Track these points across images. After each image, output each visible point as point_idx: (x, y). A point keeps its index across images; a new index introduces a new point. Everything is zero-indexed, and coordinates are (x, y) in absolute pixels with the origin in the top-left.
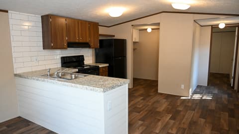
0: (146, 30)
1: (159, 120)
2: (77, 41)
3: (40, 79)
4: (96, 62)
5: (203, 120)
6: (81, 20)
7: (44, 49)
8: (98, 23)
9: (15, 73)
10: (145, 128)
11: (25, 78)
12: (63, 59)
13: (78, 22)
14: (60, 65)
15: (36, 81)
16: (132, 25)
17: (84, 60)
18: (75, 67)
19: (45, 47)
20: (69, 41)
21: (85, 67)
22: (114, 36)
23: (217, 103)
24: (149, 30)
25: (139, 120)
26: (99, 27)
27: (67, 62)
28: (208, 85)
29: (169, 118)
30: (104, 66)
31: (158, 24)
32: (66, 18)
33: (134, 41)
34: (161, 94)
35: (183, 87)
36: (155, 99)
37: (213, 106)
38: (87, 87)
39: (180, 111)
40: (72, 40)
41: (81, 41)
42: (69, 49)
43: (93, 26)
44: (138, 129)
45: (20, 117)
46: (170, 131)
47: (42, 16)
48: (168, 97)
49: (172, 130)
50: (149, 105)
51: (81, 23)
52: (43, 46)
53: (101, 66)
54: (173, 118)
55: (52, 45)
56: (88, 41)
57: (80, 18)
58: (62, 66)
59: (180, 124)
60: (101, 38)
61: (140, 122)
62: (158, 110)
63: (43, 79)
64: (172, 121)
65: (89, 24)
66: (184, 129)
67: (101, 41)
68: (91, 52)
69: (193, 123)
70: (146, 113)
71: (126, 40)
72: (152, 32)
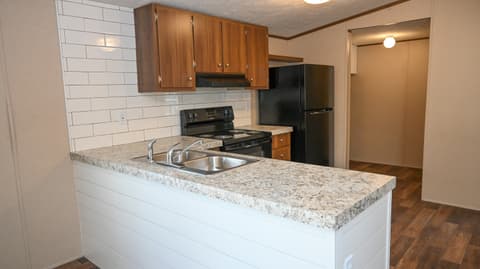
2: (219, 71)
3: (127, 168)
4: (261, 124)
6: (227, 19)
7: (140, 91)
8: (265, 29)
9: (72, 150)
11: (94, 164)
12: (184, 114)
13: (221, 23)
14: (177, 131)
15: (118, 173)
16: (350, 31)
17: (233, 118)
18: (214, 135)
19: (143, 88)
20: (199, 70)
21: (236, 136)
22: (301, 60)
26: (270, 38)
27: (194, 124)
30: (282, 132)
32: (194, 14)
33: (353, 71)
34: (436, 206)
40: (206, 70)
41: (226, 71)
42: (198, 90)
43: (257, 34)
45: (83, 260)
47: (135, 10)
51: (229, 25)
52: (139, 84)
55: (160, 79)
56: (243, 71)
58: (183, 134)
63: (135, 170)
65: (245, 28)
67: (273, 72)
68: (249, 99)
71: (333, 67)
72: (395, 46)
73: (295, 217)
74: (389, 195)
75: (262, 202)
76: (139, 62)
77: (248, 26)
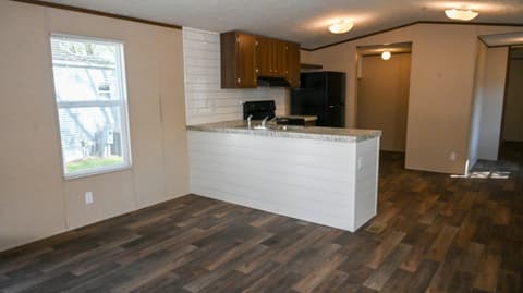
0: (380, 55)
1: (421, 201)
2: (270, 75)
4: (292, 114)
5: (494, 203)
7: (222, 88)
8: (299, 45)
9: (188, 124)
10: (400, 209)
12: (247, 105)
13: (272, 44)
16: (358, 47)
17: (275, 109)
19: (224, 85)
20: (260, 74)
22: (321, 67)
23: (517, 184)
24: (386, 56)
25: (388, 201)
26: (301, 51)
28: (499, 158)
29: (435, 199)
31: (409, 44)
33: (359, 76)
35: (453, 157)
37: (511, 187)
38: (330, 136)
39: (453, 192)
40: (264, 74)
41: (276, 76)
43: (292, 48)
47: (221, 35)
50: (394, 184)
51: (277, 45)
52: (222, 83)
53: (307, 119)
55: (239, 80)
56: (285, 75)
57: (275, 36)
59: (456, 205)
60: (303, 71)
64: (443, 203)
65: (287, 45)
67: (303, 76)
68: (285, 95)
71: (344, 74)
72: (391, 59)
73: (340, 140)
74: (378, 139)
75: (325, 136)
76: (223, 68)
77: (288, 43)
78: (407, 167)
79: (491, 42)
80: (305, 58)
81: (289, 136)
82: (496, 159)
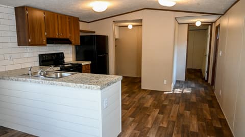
0: (127, 26)
1: (149, 115)
2: (57, 37)
3: (20, 79)
4: (77, 60)
5: (188, 112)
6: (60, 14)
7: (19, 45)
8: (78, 18)
10: (137, 124)
12: (41, 56)
13: (58, 16)
14: (37, 64)
15: (15, 81)
16: (114, 21)
17: (64, 58)
18: (56, 65)
20: (48, 36)
21: (66, 66)
22: (94, 32)
23: (196, 96)
24: (130, 27)
25: (130, 117)
26: (80, 22)
27: (46, 60)
28: (185, 80)
29: (157, 113)
30: (86, 63)
31: (141, 21)
32: (45, 11)
34: (145, 90)
35: (165, 82)
36: (140, 95)
37: (194, 99)
38: (82, 85)
39: (166, 105)
40: (51, 36)
41: (61, 37)
42: (48, 45)
43: (74, 21)
44: (131, 125)
46: (161, 125)
47: (15, 8)
48: (152, 92)
49: (163, 124)
50: (135, 102)
51: (61, 17)
52: (18, 42)
53: (84, 63)
54: (161, 112)
55: (30, 40)
56: (68, 37)
57: (59, 12)
58: (40, 65)
59: (169, 117)
60: (82, 34)
61: (131, 119)
62: (145, 106)
63: (24, 79)
64: (161, 116)
65: (69, 18)
66: (174, 122)
67: (82, 38)
68: (71, 49)
69: (180, 116)
70: (134, 109)
71: (107, 36)
72: (132, 29)
74: (120, 82)
75: (78, 85)
76: (18, 32)
78: (142, 88)
79: (181, 21)
80: (83, 26)
81: (54, 84)
82: (184, 80)
